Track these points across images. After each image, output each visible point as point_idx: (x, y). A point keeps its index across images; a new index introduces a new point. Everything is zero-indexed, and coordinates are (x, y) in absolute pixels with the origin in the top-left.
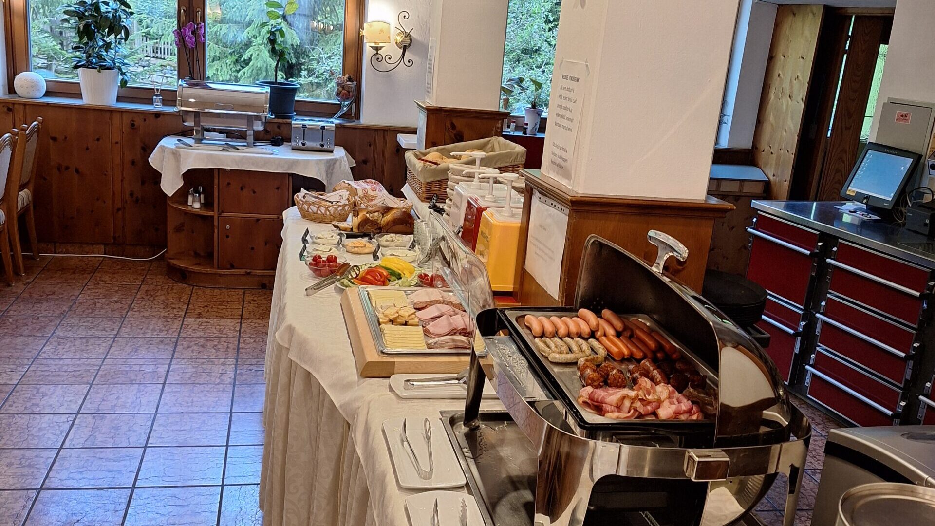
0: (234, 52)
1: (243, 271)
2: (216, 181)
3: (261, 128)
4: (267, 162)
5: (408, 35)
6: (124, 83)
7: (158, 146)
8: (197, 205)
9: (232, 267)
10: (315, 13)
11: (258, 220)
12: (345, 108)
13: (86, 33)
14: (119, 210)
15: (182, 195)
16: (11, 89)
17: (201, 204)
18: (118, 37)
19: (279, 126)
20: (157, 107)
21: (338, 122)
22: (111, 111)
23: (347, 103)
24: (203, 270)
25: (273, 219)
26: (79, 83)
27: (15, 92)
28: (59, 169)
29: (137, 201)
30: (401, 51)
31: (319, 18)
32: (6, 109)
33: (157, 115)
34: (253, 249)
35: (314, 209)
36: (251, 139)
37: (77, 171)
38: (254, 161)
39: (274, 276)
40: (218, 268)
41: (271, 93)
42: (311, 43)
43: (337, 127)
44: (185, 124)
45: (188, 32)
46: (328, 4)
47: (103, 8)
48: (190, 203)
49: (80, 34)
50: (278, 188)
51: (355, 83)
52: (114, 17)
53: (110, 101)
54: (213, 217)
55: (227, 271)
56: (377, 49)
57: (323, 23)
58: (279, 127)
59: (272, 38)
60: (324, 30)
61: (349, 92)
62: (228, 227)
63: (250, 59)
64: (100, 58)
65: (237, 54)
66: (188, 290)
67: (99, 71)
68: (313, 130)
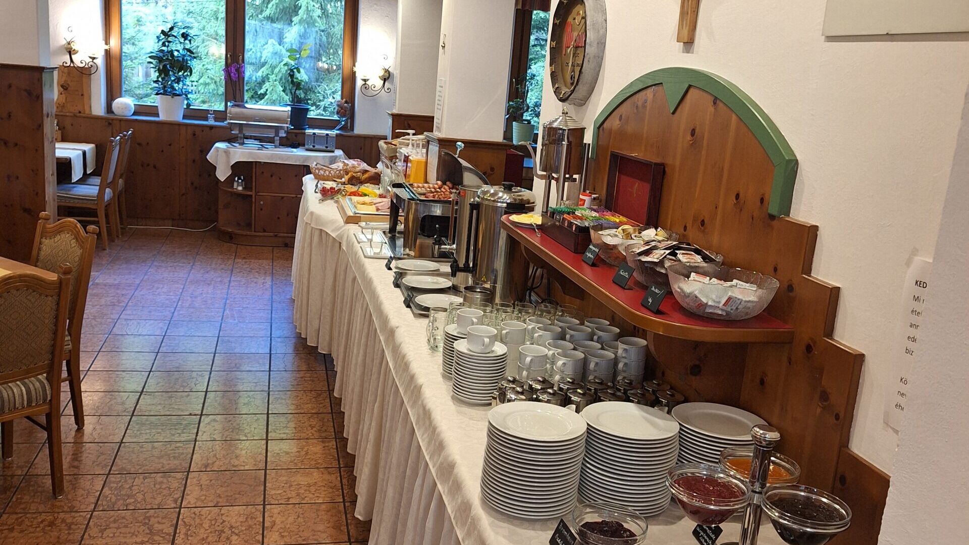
0: (250, 89)
1: (271, 234)
2: (254, 170)
3: (284, 135)
4: (289, 157)
5: (387, 71)
6: (188, 105)
7: (214, 147)
8: (240, 188)
9: (264, 231)
10: (320, 55)
11: (283, 198)
12: (343, 123)
13: (163, 72)
14: (183, 195)
15: (230, 180)
16: (109, 109)
17: (243, 188)
18: (186, 74)
19: (296, 134)
20: (211, 122)
21: (338, 132)
22: (179, 125)
23: (344, 119)
24: (245, 233)
25: (293, 197)
26: (157, 106)
27: (113, 112)
28: (142, 166)
29: (196, 188)
30: (382, 82)
31: (324, 59)
32: (107, 124)
33: (211, 127)
34: (279, 218)
35: (322, 172)
36: (277, 142)
37: (155, 167)
38: (280, 157)
39: (295, 237)
40: (255, 232)
41: (291, 111)
42: (317, 80)
43: (337, 135)
44: (233, 132)
45: (233, 70)
46: (331, 47)
47: (176, 54)
48: (235, 187)
49: (160, 71)
50: (296, 176)
51: (350, 105)
52: (183, 59)
53: (178, 117)
54: (252, 195)
55: (261, 234)
56: (365, 80)
57: (327, 63)
58: (296, 136)
59: (291, 73)
60: (328, 69)
61: (346, 111)
62: (262, 202)
63: (265, 94)
64: (172, 88)
65: (253, 90)
66: (235, 246)
67: (172, 97)
68: (320, 137)
